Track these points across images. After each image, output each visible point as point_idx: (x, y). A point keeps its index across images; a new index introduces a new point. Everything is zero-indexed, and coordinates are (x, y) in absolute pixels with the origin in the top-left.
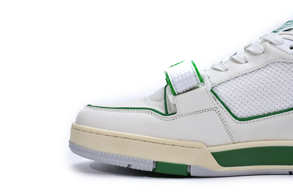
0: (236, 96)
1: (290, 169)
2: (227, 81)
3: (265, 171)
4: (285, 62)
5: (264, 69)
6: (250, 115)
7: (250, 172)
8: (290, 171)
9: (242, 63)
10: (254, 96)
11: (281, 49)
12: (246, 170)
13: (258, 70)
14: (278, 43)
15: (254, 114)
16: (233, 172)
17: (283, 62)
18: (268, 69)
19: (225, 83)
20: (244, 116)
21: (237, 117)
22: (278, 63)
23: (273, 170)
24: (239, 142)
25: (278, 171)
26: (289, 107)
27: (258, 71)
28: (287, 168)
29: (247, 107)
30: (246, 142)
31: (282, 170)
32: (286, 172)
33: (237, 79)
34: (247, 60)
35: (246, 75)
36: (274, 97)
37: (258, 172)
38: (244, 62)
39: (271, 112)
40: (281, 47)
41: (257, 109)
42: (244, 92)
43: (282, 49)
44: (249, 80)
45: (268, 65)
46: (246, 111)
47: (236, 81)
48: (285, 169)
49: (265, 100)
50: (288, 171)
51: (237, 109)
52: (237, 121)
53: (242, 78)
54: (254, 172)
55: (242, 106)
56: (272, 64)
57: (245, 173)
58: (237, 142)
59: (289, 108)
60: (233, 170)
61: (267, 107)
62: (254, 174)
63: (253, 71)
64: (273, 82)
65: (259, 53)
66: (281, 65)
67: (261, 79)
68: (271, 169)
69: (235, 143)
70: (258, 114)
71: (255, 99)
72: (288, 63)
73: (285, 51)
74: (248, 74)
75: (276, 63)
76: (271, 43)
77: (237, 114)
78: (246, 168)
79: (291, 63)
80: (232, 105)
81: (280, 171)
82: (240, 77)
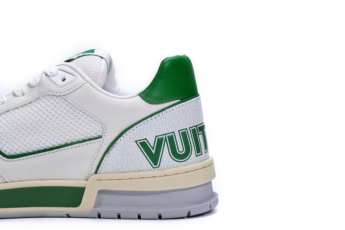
0: (4, 132)
1: (67, 212)
3: (40, 213)
4: (54, 96)
6: (18, 152)
7: (23, 214)
8: (67, 213)
9: (19, 96)
10: (21, 131)
12: (18, 212)
13: (30, 103)
14: (52, 75)
15: (23, 151)
16: (2, 214)
17: (52, 95)
18: (38, 103)
20: (12, 153)
21: (5, 154)
22: (48, 96)
23: (49, 212)
24: (11, 182)
25: (55, 214)
26: (60, 143)
28: (64, 211)
29: (21, 143)
30: (19, 181)
31: (59, 213)
32: (63, 215)
33: (8, 113)
35: (18, 109)
36: (43, 133)
37: (32, 214)
38: (21, 94)
39: (42, 149)
40: (53, 78)
41: (26, 146)
42: (11, 127)
44: (19, 114)
45: (39, 98)
46: (14, 147)
48: (62, 212)
49: (34, 136)
50: (64, 213)
51: (4, 146)
52: (5, 159)
53: (12, 112)
54: (27, 214)
55: (15, 141)
56: (43, 97)
57: (17, 215)
58: (8, 181)
59: (61, 145)
60: (3, 212)
61: (41, 143)
62: (28, 216)
63: (25, 105)
64: (47, 116)
65: (35, 85)
66: (51, 98)
67: (30, 113)
68: (47, 211)
69: (7, 183)
70: (28, 151)
71: (23, 134)
72: (57, 97)
74: (19, 108)
75: (46, 96)
77: (4, 151)
78: (18, 210)
79: (60, 96)
80: (5, 140)
81: (56, 214)
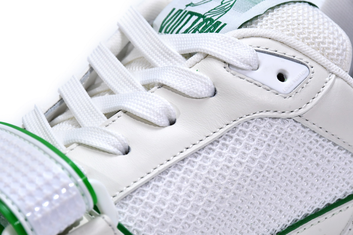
2: (141, 187)
5: (225, 139)
11: (261, 85)
19: (139, 193)
27: (211, 146)
34: (173, 117)
43: (263, 84)
47: (165, 182)
73: (271, 89)
76: (228, 65)
82: (172, 170)
